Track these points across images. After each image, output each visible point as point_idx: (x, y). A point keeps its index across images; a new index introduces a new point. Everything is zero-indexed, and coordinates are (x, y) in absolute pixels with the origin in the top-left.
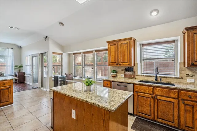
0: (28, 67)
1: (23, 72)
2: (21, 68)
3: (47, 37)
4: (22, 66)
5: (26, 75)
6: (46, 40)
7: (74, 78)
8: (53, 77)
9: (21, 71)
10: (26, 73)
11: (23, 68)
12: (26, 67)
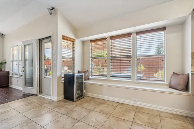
0: (15, 63)
1: (7, 70)
2: (4, 66)
3: (53, 8)
4: (6, 63)
5: (11, 75)
6: (51, 14)
7: (90, 77)
8: (63, 76)
9: (3, 70)
10: (11, 71)
11: (7, 65)
12: (11, 63)
